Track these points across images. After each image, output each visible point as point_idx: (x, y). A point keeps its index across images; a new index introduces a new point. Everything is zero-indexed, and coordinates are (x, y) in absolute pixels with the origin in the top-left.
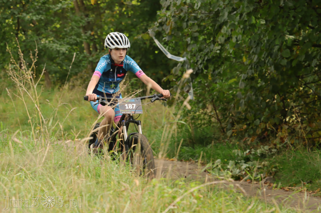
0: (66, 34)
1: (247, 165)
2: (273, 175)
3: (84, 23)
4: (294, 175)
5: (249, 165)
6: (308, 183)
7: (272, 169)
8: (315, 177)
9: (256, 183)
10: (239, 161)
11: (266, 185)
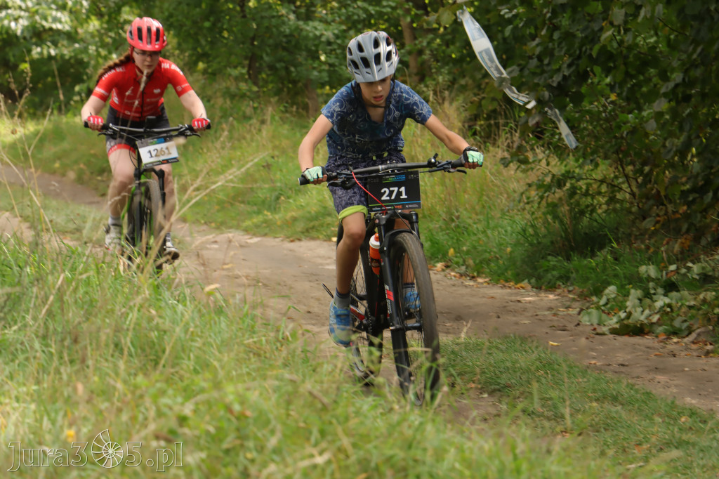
1: (667, 300)
2: (713, 323)
5: (671, 299)
7: (713, 310)
9: (676, 343)
10: (653, 292)
11: (694, 347)
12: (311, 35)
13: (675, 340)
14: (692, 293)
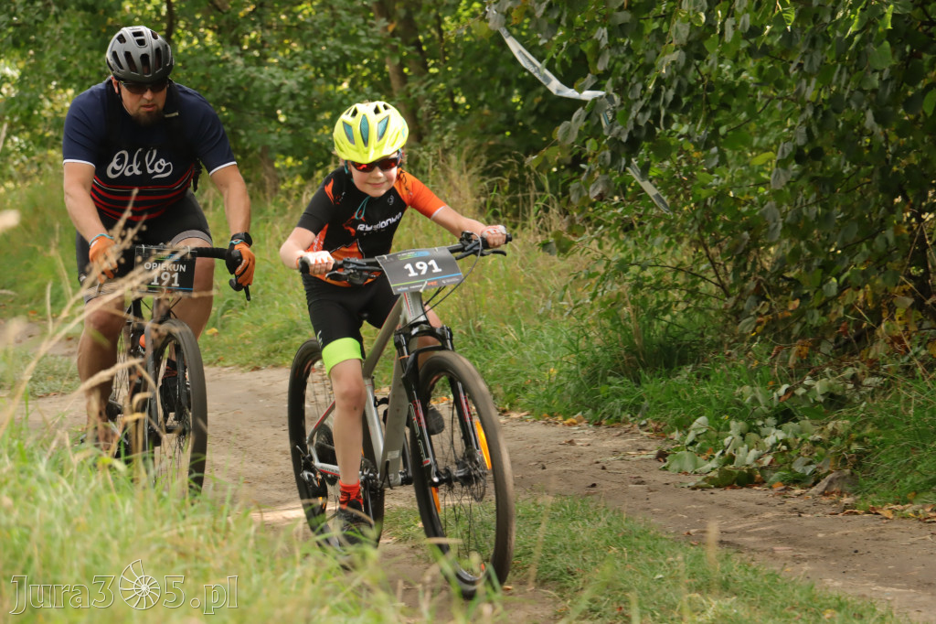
2: (851, 465)
5: (787, 433)
7: (849, 446)
9: (799, 495)
10: (760, 423)
11: (825, 500)
12: (267, 85)
13: (798, 491)
14: (816, 422)
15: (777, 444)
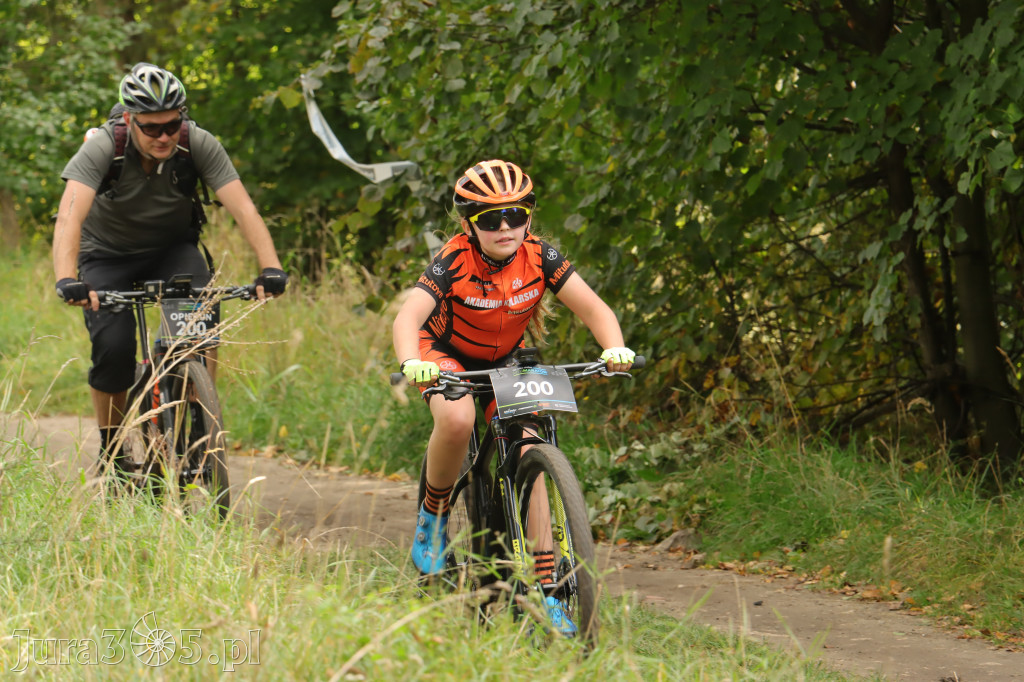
0: (66, 78)
1: (620, 495)
2: (695, 524)
3: (122, 41)
4: (757, 526)
5: (625, 493)
6: (796, 550)
7: (691, 507)
8: (818, 531)
9: (645, 551)
10: (596, 483)
11: (672, 556)
12: (21, 126)
13: (642, 547)
15: (616, 503)
